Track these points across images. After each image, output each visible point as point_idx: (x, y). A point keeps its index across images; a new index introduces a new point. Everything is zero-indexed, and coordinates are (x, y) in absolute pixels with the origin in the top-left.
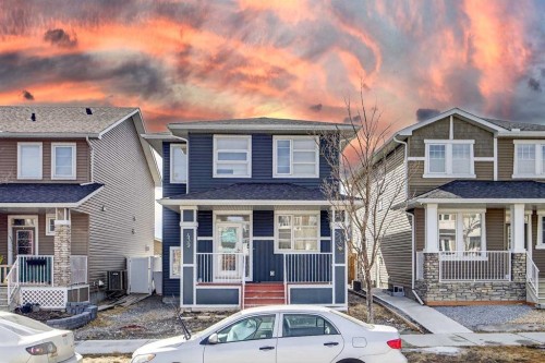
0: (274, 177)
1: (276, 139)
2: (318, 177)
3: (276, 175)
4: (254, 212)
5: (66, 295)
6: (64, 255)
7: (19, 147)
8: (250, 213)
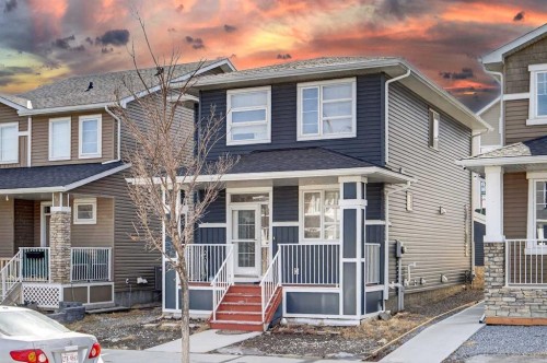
0: (299, 139)
1: (301, 88)
2: (355, 136)
3: (302, 136)
4: (275, 189)
5: (61, 293)
6: (59, 247)
7: (50, 124)
8: (269, 190)
